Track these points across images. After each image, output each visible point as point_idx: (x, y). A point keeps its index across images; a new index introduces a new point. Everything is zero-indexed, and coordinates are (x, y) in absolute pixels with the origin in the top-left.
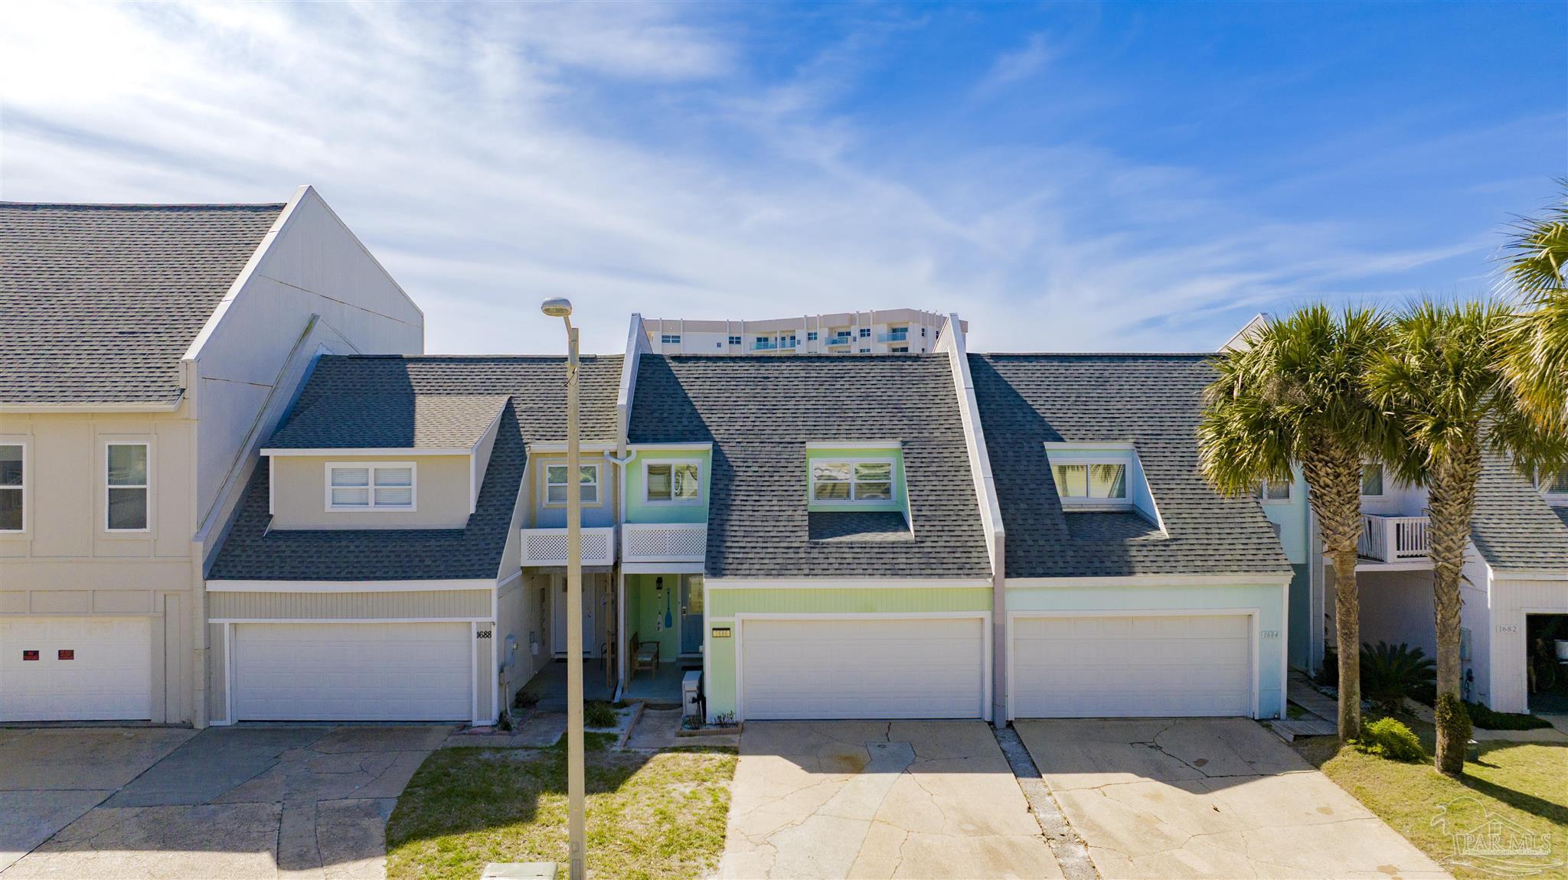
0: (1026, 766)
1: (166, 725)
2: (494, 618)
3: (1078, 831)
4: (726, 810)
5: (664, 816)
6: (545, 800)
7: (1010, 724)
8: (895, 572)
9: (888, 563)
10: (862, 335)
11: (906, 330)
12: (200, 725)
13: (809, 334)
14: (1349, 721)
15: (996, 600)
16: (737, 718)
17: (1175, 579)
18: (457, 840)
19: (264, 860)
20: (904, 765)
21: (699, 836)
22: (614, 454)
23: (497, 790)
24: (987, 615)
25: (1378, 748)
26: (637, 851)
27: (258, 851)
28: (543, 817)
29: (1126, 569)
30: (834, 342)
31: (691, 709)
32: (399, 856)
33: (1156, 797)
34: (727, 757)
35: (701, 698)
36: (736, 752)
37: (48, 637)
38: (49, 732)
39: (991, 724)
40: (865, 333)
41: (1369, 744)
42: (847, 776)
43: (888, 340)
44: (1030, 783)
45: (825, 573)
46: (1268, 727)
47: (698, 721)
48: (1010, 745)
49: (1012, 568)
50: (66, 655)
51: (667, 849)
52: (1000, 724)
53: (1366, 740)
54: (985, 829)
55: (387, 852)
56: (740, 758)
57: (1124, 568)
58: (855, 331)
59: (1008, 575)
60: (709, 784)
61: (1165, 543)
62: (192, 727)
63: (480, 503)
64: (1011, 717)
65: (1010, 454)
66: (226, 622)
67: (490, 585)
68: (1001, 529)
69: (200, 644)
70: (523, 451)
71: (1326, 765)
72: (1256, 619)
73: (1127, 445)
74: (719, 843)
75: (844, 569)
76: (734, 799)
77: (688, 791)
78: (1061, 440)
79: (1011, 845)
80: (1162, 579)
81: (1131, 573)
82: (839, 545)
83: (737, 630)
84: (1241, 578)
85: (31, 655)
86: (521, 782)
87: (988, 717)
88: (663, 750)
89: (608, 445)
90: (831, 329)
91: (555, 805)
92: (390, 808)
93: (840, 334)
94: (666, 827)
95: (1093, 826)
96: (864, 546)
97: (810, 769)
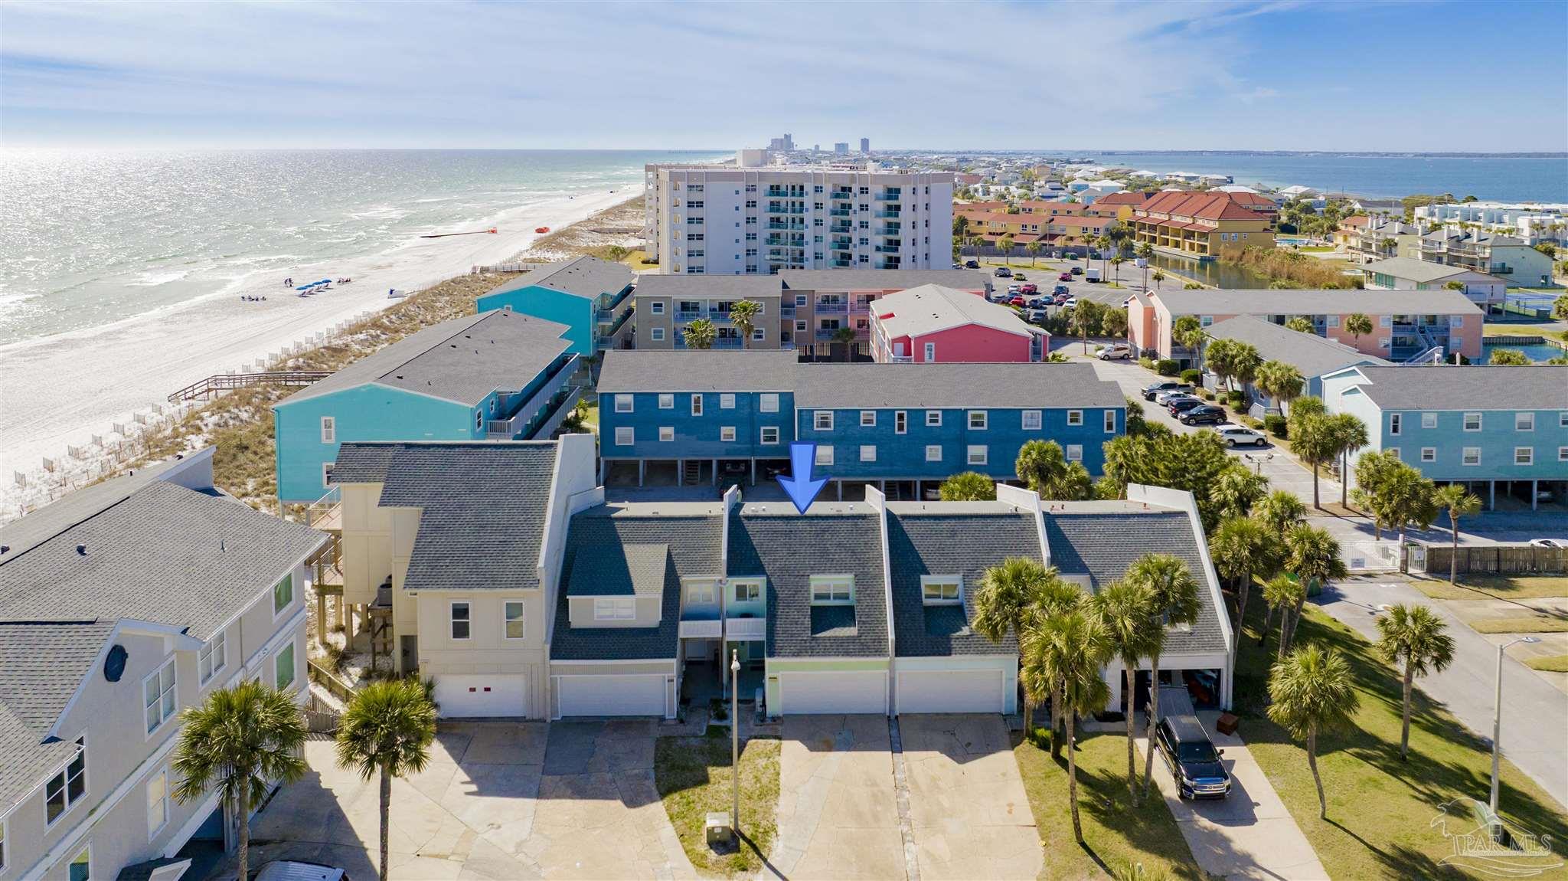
0: (897, 747)
1: (533, 721)
2: (675, 674)
3: (908, 785)
4: (779, 774)
5: (758, 780)
6: (713, 772)
7: (897, 717)
8: (847, 654)
9: (844, 648)
10: (862, 192)
11: (898, 191)
12: (549, 720)
13: (816, 187)
14: (1027, 730)
15: (892, 668)
16: (781, 715)
17: (968, 656)
18: (685, 793)
19: (619, 803)
20: (848, 746)
21: (771, 789)
22: (720, 581)
23: (691, 764)
24: (887, 671)
25: (1035, 743)
26: (750, 798)
27: (615, 799)
28: (712, 780)
29: (947, 652)
30: (837, 196)
31: (760, 710)
32: (666, 800)
33: (942, 766)
34: (775, 742)
35: (764, 705)
36: (780, 738)
37: (480, 682)
38: (487, 724)
39: (889, 717)
40: (864, 190)
41: (1033, 740)
42: (825, 753)
43: (884, 199)
44: (897, 755)
45: (818, 655)
46: (1005, 720)
47: (762, 717)
48: (894, 732)
49: (900, 651)
50: (487, 689)
51: (761, 797)
52: (893, 717)
53: (1033, 737)
54: (874, 784)
55: (662, 799)
56: (783, 742)
57: (947, 651)
58: (856, 189)
59: (896, 656)
60: (771, 759)
61: (967, 637)
62: (545, 721)
63: (663, 616)
64: (898, 714)
65: (904, 583)
66: (558, 677)
67: (673, 661)
68: (894, 637)
69: (548, 687)
70: (678, 581)
71: (1016, 749)
72: (1004, 673)
73: (960, 576)
74: (777, 793)
75: (826, 653)
76: (782, 767)
77: (764, 764)
78: (929, 574)
79: (883, 793)
80: (963, 657)
81: (950, 654)
82: (824, 638)
83: (780, 679)
84: (997, 656)
85: (473, 690)
86: (699, 760)
87: (888, 714)
88: (751, 738)
89: (718, 577)
90: (835, 185)
91: (715, 772)
92: (652, 774)
93: (843, 189)
94: (758, 785)
95: (915, 783)
96: (836, 639)
97: (812, 749)
